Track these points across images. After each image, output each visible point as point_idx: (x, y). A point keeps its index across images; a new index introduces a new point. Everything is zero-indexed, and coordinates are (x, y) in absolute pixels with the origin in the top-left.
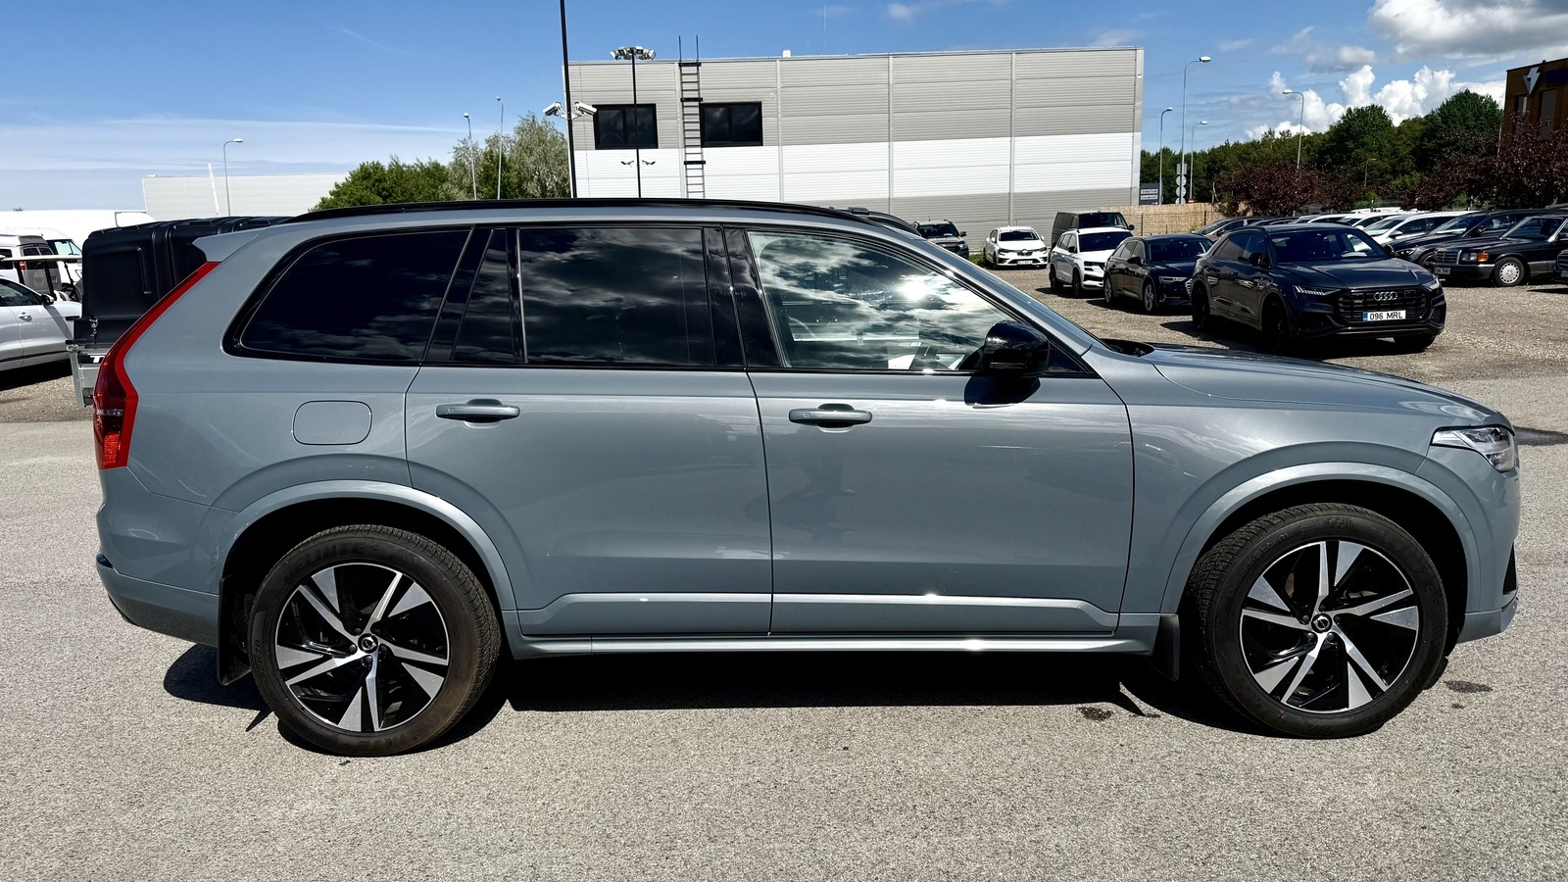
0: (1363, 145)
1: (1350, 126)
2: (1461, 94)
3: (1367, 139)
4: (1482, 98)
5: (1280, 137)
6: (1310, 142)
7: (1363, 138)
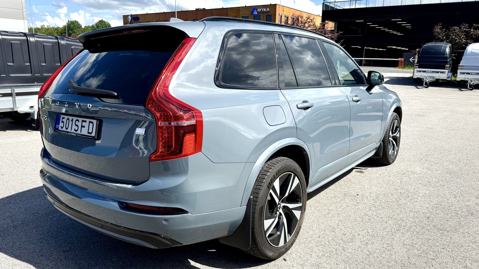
0: (75, 32)
1: (70, 26)
2: (101, 21)
3: (75, 30)
4: (106, 22)
5: (47, 27)
6: (57, 30)
7: (74, 30)
